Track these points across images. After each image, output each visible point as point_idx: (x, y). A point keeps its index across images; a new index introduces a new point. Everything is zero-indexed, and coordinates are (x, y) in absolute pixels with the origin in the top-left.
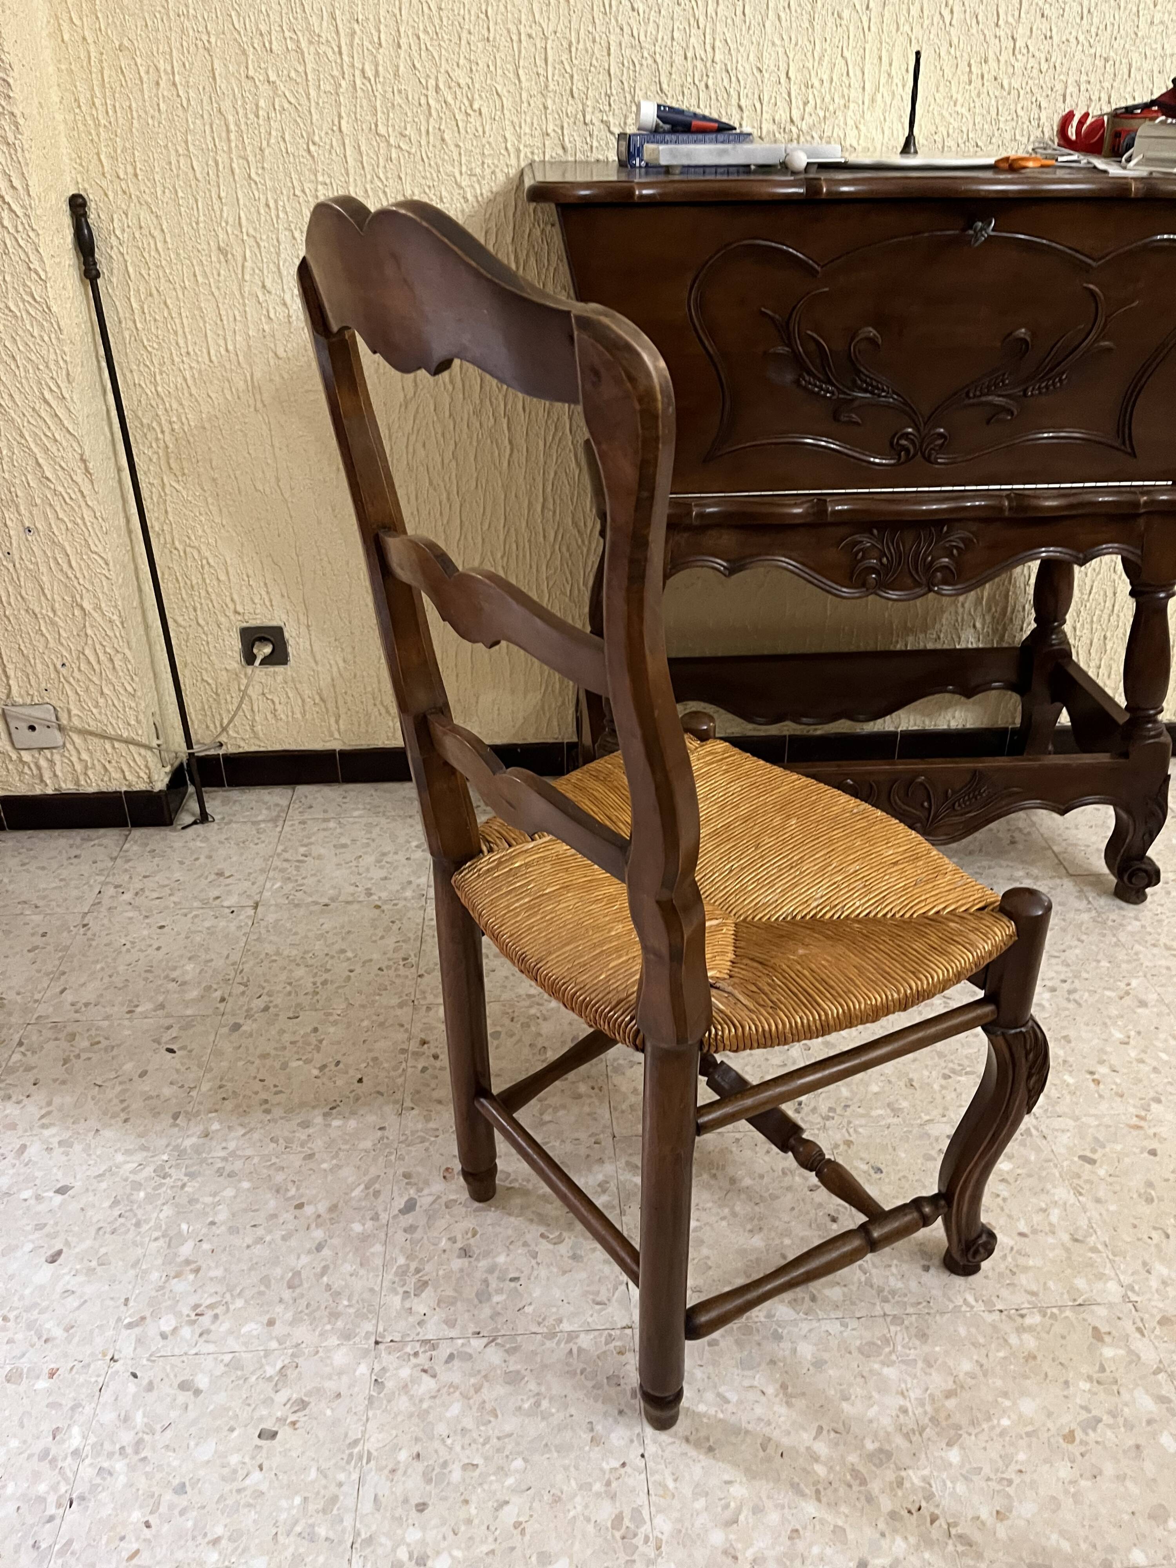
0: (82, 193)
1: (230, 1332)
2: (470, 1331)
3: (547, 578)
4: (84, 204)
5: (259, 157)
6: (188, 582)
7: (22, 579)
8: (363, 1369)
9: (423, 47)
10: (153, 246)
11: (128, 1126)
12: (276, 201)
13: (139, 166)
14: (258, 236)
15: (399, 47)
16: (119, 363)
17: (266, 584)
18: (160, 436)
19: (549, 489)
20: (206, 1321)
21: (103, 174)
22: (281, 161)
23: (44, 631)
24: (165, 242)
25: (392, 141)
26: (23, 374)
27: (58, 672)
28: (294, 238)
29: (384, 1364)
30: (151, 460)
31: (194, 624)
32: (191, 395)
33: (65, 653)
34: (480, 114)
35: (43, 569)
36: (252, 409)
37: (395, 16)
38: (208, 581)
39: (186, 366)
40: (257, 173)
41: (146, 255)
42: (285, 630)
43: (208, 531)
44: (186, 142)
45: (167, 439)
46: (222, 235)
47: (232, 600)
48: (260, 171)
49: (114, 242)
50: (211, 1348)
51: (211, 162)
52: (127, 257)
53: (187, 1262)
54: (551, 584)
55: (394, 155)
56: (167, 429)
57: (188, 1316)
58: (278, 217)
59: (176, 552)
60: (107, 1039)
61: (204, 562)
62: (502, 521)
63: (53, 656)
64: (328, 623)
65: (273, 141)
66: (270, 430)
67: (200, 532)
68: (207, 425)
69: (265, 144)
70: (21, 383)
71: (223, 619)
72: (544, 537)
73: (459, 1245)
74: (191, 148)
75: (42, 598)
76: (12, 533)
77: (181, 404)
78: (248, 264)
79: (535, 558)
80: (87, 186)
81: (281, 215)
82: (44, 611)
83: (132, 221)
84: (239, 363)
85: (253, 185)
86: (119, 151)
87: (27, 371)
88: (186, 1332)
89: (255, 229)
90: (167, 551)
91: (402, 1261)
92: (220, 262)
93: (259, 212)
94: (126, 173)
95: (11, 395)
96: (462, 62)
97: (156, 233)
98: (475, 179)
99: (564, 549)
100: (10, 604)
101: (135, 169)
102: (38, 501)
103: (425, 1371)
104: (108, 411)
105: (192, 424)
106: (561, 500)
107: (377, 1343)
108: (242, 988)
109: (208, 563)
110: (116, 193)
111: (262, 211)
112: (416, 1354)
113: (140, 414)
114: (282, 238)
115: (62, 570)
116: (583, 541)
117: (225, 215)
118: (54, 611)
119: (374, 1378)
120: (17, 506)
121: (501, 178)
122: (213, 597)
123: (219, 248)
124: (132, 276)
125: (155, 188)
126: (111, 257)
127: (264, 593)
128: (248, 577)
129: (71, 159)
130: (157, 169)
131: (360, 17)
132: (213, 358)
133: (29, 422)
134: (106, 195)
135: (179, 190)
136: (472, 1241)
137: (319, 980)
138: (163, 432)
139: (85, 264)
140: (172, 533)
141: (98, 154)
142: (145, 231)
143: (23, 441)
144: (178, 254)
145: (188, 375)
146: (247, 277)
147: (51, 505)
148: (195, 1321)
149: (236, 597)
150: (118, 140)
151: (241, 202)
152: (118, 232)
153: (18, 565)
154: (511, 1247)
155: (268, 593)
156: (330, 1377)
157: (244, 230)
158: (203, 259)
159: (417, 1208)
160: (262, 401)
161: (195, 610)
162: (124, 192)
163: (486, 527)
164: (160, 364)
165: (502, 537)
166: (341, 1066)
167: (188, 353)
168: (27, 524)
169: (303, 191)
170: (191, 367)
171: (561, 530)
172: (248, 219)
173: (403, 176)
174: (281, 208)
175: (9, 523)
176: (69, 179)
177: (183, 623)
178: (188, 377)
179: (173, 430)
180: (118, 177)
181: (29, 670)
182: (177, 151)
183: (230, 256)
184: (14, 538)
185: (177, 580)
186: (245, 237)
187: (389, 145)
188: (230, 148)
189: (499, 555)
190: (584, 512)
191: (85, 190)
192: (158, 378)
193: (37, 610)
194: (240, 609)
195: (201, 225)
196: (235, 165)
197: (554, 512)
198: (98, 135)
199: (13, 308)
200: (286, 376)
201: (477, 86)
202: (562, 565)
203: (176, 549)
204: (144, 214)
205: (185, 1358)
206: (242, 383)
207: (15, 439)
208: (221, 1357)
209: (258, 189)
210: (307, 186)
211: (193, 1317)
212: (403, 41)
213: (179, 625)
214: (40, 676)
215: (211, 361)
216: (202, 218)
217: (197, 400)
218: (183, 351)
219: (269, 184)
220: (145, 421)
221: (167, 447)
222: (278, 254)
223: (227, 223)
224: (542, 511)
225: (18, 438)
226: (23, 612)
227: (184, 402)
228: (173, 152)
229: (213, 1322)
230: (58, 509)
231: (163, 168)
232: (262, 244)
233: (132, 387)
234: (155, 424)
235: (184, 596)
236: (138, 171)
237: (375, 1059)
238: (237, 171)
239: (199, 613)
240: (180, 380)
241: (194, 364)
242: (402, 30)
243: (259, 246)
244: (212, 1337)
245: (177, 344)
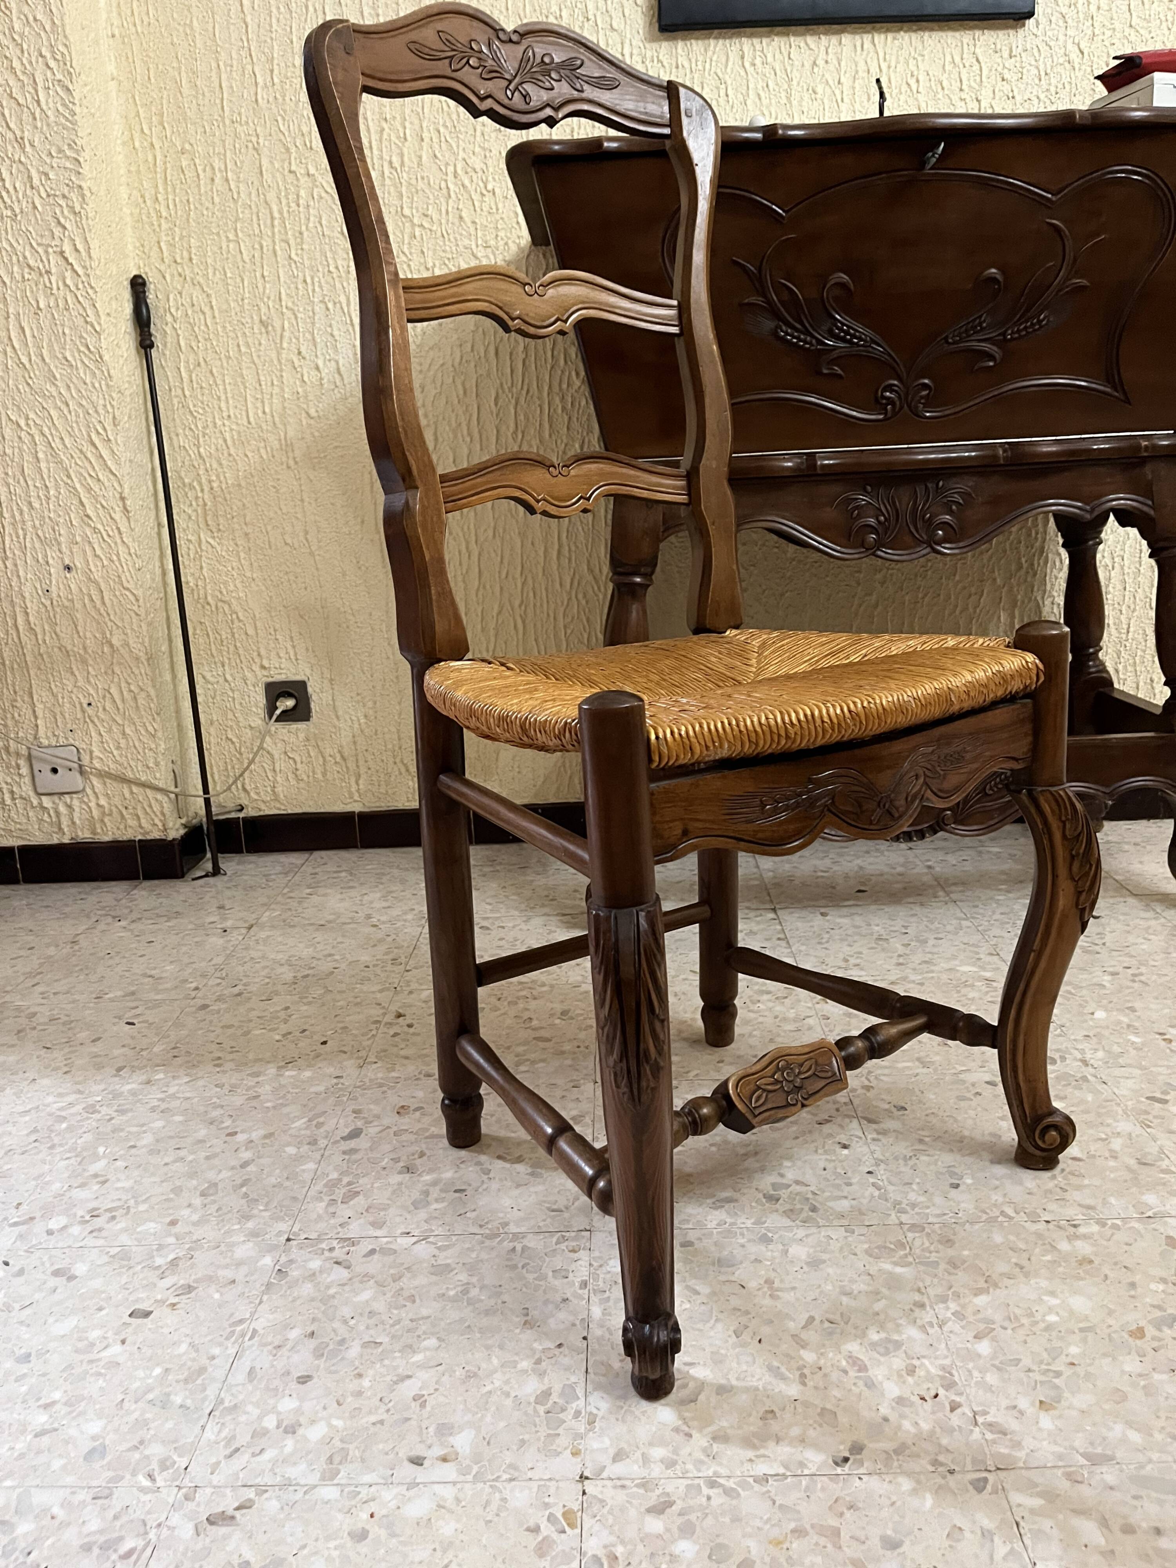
0: (144, 276)
1: (125, 1230)
2: (399, 1231)
3: (565, 627)
4: (144, 284)
5: (299, 240)
6: (218, 637)
7: (58, 616)
8: (268, 1261)
9: (443, 139)
10: (203, 322)
11: (67, 1076)
12: (312, 278)
13: (193, 251)
14: (296, 308)
15: (422, 140)
16: (167, 428)
17: (291, 638)
18: (200, 495)
19: (564, 535)
20: (99, 1222)
21: (163, 259)
22: (318, 242)
23: (75, 669)
24: (214, 317)
25: (416, 221)
26: (74, 419)
27: (83, 711)
28: (328, 309)
29: (293, 1256)
30: (190, 517)
31: (221, 680)
32: (230, 455)
33: (92, 692)
34: (494, 194)
35: (78, 606)
36: (284, 466)
37: (418, 114)
38: (236, 636)
39: (227, 429)
40: (297, 254)
41: (196, 329)
42: (309, 684)
43: (239, 585)
44: (236, 230)
45: (206, 497)
46: (264, 310)
47: (259, 655)
48: (299, 252)
49: (169, 318)
50: (101, 1242)
51: (257, 246)
52: (179, 332)
53: (96, 1176)
54: (569, 631)
55: (417, 234)
56: (206, 489)
57: (82, 1217)
58: (314, 291)
59: (208, 607)
60: (67, 1016)
61: (234, 616)
62: (519, 569)
63: (81, 696)
64: (351, 678)
65: (311, 225)
66: (300, 485)
67: (232, 588)
68: (243, 484)
69: (304, 228)
70: (72, 427)
71: (249, 675)
72: (561, 585)
73: (402, 1164)
74: (240, 234)
75: (76, 636)
76: (52, 570)
77: (221, 464)
78: (287, 334)
79: (552, 606)
80: (147, 269)
81: (317, 289)
82: (76, 649)
83: (186, 301)
84: (274, 423)
85: (293, 265)
86: (177, 239)
87: (78, 416)
88: (76, 1230)
89: (293, 302)
90: (199, 606)
91: (334, 1175)
92: (261, 333)
93: (297, 288)
94: (182, 258)
95: (62, 439)
96: (477, 149)
97: (207, 310)
98: (489, 250)
99: (580, 596)
100: (44, 641)
101: (190, 253)
102: (78, 539)
103: (337, 1263)
104: (153, 470)
105: (230, 482)
106: (577, 547)
107: (288, 1240)
108: (219, 981)
109: (238, 617)
110: (172, 276)
111: (300, 286)
112: (331, 1250)
113: (183, 474)
114: (317, 309)
115: (95, 607)
116: (599, 588)
117: (267, 291)
118: (85, 648)
119: (277, 1267)
120: (59, 544)
121: (514, 248)
122: (241, 651)
123: (261, 321)
124: (183, 349)
125: (206, 269)
126: (166, 332)
127: (289, 647)
128: (275, 630)
129: (135, 247)
130: (209, 254)
131: (388, 117)
132: (252, 419)
133: (76, 464)
134: (164, 277)
135: (228, 271)
136: (418, 1162)
137: (299, 975)
138: (202, 491)
139: (141, 335)
140: (205, 588)
141: (159, 242)
142: (197, 308)
143: (69, 482)
144: (224, 327)
145: (227, 436)
146: (285, 345)
147: (90, 542)
148: (88, 1222)
149: (263, 652)
150: (176, 229)
151: (282, 279)
152: (173, 310)
153: (55, 603)
154: (462, 1166)
155: (294, 647)
156: (227, 1266)
157: (284, 303)
158: (247, 331)
159: (363, 1135)
160: (294, 458)
161: (223, 666)
162: (180, 275)
163: (504, 575)
164: (204, 428)
165: (519, 585)
166: (307, 1033)
167: (229, 416)
168: (67, 562)
169: (337, 268)
170: (231, 430)
171: (577, 577)
172: (287, 294)
173: (425, 250)
174: (317, 284)
175: (51, 561)
176: (132, 264)
177: (212, 679)
178: (228, 438)
179: (212, 489)
180: (175, 262)
181: (57, 710)
182: (227, 237)
183: (270, 328)
184: (54, 576)
185: (208, 635)
186: (285, 310)
187: (413, 225)
188: (273, 233)
189: (517, 603)
190: (599, 558)
191: (146, 273)
192: (201, 440)
193: (69, 648)
194: (266, 663)
195: (246, 301)
196: (277, 248)
197: (570, 560)
198: (160, 226)
199: (69, 358)
200: (316, 434)
201: (491, 170)
202: (578, 612)
203: (208, 604)
204: (196, 293)
205: (66, 1250)
206: (276, 442)
207: (62, 480)
208: (108, 1249)
209: (297, 267)
210: (340, 263)
211: (87, 1218)
212: (426, 135)
213: (207, 682)
214: (67, 716)
215: (249, 423)
216: (247, 295)
217: (235, 460)
218: (225, 414)
219: (307, 263)
220: (186, 481)
221: (205, 505)
222: (313, 324)
223: (269, 298)
224: (558, 558)
225: (65, 478)
226: (56, 650)
227: (224, 462)
228: (224, 238)
229: (108, 1222)
230: (96, 546)
231: (214, 253)
232: (299, 315)
233: (177, 449)
234: (195, 484)
235: (214, 651)
236: (193, 256)
237: (345, 1028)
238: (279, 253)
239: (226, 668)
240: (221, 441)
241: (234, 427)
242: (425, 125)
243: (296, 318)
244: (104, 1234)
245: (220, 408)
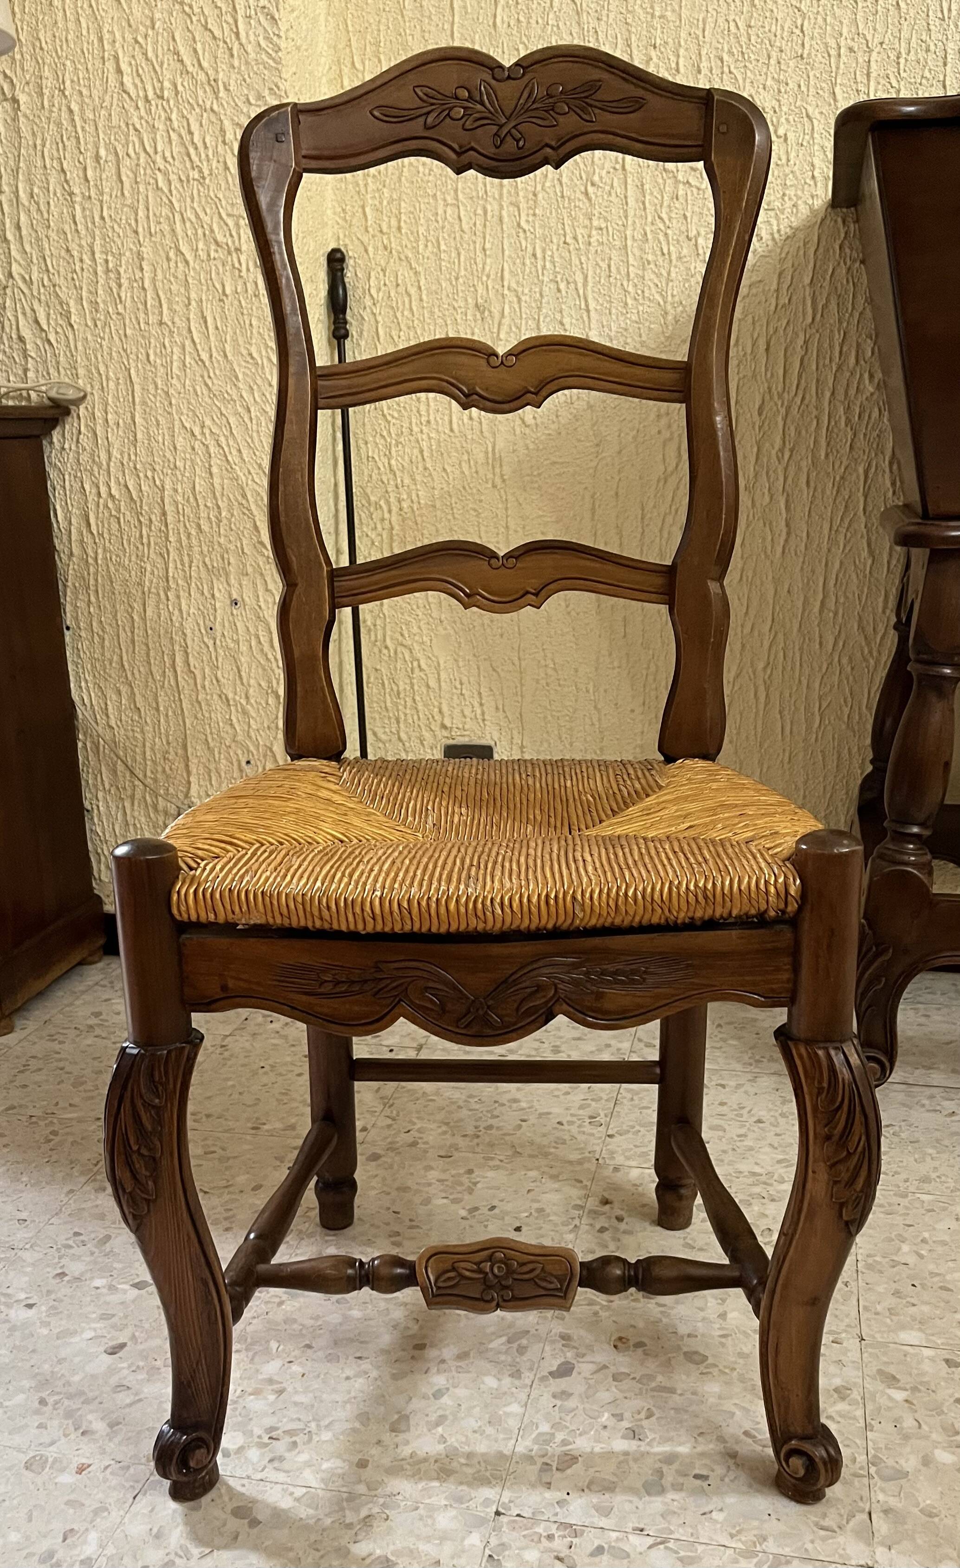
0: (343, 249)
1: (308, 1464)
3: (820, 698)
4: (342, 260)
5: (531, 202)
6: (395, 688)
7: (220, 659)
8: (475, 1540)
9: (726, 69)
10: (407, 306)
11: (228, 1234)
12: (544, 251)
13: (403, 217)
14: (520, 289)
15: (699, 72)
16: (355, 434)
17: (480, 694)
18: (387, 516)
19: (832, 583)
20: (280, 1446)
21: (366, 228)
22: (554, 206)
23: (235, 720)
24: (421, 300)
25: (680, 177)
26: (255, 427)
27: (241, 770)
28: (559, 290)
29: (505, 1540)
30: (373, 543)
31: (394, 738)
32: (426, 469)
33: (252, 748)
34: (786, 140)
35: (244, 648)
36: (490, 485)
38: (416, 688)
39: (424, 437)
40: (528, 221)
41: (399, 315)
42: (495, 750)
43: (423, 627)
44: (456, 191)
45: (394, 519)
46: (481, 290)
47: (440, 712)
48: (531, 219)
49: (368, 302)
51: (480, 211)
52: (379, 318)
53: (271, 1381)
54: (825, 704)
55: (681, 193)
56: (395, 509)
57: (261, 1437)
58: (544, 268)
59: (385, 651)
60: (223, 1149)
61: (415, 664)
62: (769, 622)
63: (239, 752)
65: (548, 184)
66: (507, 509)
67: (415, 630)
68: (438, 504)
69: (539, 187)
70: (251, 437)
71: (427, 735)
72: (821, 644)
73: (627, 1424)
74: (460, 196)
75: (238, 682)
76: (218, 605)
77: (414, 480)
78: (506, 321)
79: (807, 671)
80: (347, 241)
81: (548, 265)
82: (237, 698)
83: (390, 279)
84: (482, 432)
85: (521, 235)
86: (385, 203)
87: (259, 424)
89: (518, 283)
90: (376, 650)
92: (475, 321)
93: (524, 264)
94: (390, 227)
95: (239, 451)
96: (769, 82)
97: (413, 291)
98: (772, 213)
99: (845, 661)
100: (204, 687)
101: (399, 221)
102: (250, 570)
104: (336, 485)
105: (422, 502)
106: (846, 597)
107: (498, 1514)
108: (389, 1122)
109: (419, 666)
110: (376, 249)
111: (528, 262)
112: (550, 1537)
113: (369, 490)
114: (546, 289)
115: (262, 650)
116: (872, 650)
117: (487, 268)
118: (247, 697)
119: (488, 1553)
120: (227, 575)
121: (804, 210)
122: (420, 707)
123: (477, 306)
124: (381, 339)
125: (417, 241)
126: (363, 318)
127: (476, 704)
128: (461, 684)
129: (335, 213)
130: (422, 221)
131: (658, 41)
132: (455, 426)
133: (253, 480)
134: (366, 251)
135: (442, 243)
137: (483, 1125)
138: (390, 512)
139: (334, 323)
140: (384, 628)
141: (363, 207)
142: (401, 289)
143: (244, 502)
144: (432, 313)
145: (425, 445)
146: (502, 336)
147: (262, 574)
149: (445, 709)
150: (385, 190)
151: (507, 253)
152: (373, 292)
153: (218, 642)
155: (481, 705)
156: (428, 1540)
157: (506, 284)
158: (458, 317)
159: (574, 1374)
160: (502, 476)
161: (398, 722)
162: (386, 248)
163: (747, 630)
164: (397, 435)
165: (766, 644)
166: (496, 1211)
167: (429, 422)
168: (235, 596)
169: (575, 238)
170: (430, 438)
171: (843, 635)
172: (511, 272)
173: (688, 215)
174: (548, 258)
175: (217, 594)
176: (330, 235)
177: (383, 737)
178: (425, 448)
179: (401, 509)
180: (381, 231)
181: (212, 767)
182: (445, 200)
183: (487, 313)
184: (219, 611)
185: (383, 684)
186: (506, 292)
187: (677, 182)
188: (501, 195)
189: (761, 665)
190: (874, 614)
191: (346, 246)
192: (393, 449)
193: (230, 696)
194: (447, 723)
195: (461, 280)
196: (504, 213)
197: (836, 614)
198: (366, 185)
199: (255, 355)
200: (531, 446)
201: (784, 109)
202: (840, 681)
203: (386, 647)
204: (403, 270)
206: (482, 455)
207: (237, 500)
209: (526, 238)
210: (580, 231)
212: (704, 65)
213: (378, 739)
214: (223, 775)
215: (452, 430)
216: (463, 273)
217: (430, 475)
218: (424, 419)
219: (539, 232)
220: (373, 498)
221: (392, 528)
222: (539, 309)
223: (488, 276)
224: (821, 611)
225: (240, 498)
226: (215, 697)
227: (418, 478)
228: (441, 202)
230: (268, 579)
231: (428, 220)
232: (523, 298)
233: (365, 460)
234: (382, 503)
235: (389, 704)
236: (402, 224)
237: (541, 1210)
238: (506, 219)
239: (402, 725)
240: (416, 452)
241: (433, 435)
243: (519, 301)
245: (418, 411)
